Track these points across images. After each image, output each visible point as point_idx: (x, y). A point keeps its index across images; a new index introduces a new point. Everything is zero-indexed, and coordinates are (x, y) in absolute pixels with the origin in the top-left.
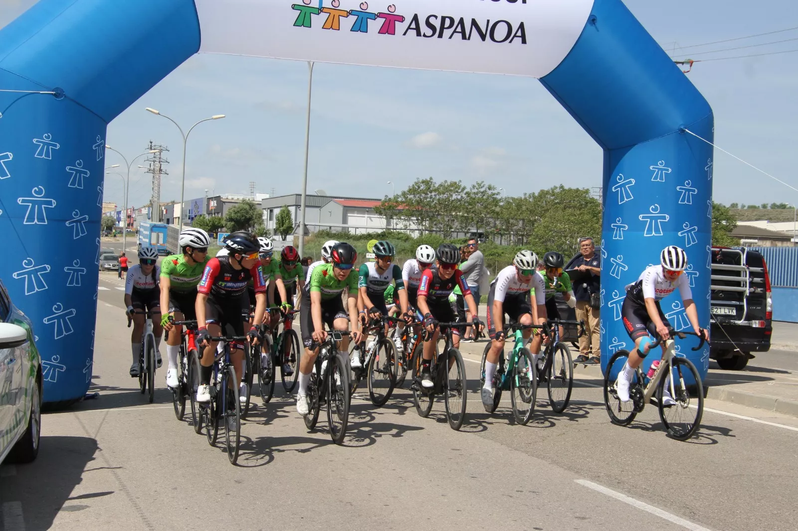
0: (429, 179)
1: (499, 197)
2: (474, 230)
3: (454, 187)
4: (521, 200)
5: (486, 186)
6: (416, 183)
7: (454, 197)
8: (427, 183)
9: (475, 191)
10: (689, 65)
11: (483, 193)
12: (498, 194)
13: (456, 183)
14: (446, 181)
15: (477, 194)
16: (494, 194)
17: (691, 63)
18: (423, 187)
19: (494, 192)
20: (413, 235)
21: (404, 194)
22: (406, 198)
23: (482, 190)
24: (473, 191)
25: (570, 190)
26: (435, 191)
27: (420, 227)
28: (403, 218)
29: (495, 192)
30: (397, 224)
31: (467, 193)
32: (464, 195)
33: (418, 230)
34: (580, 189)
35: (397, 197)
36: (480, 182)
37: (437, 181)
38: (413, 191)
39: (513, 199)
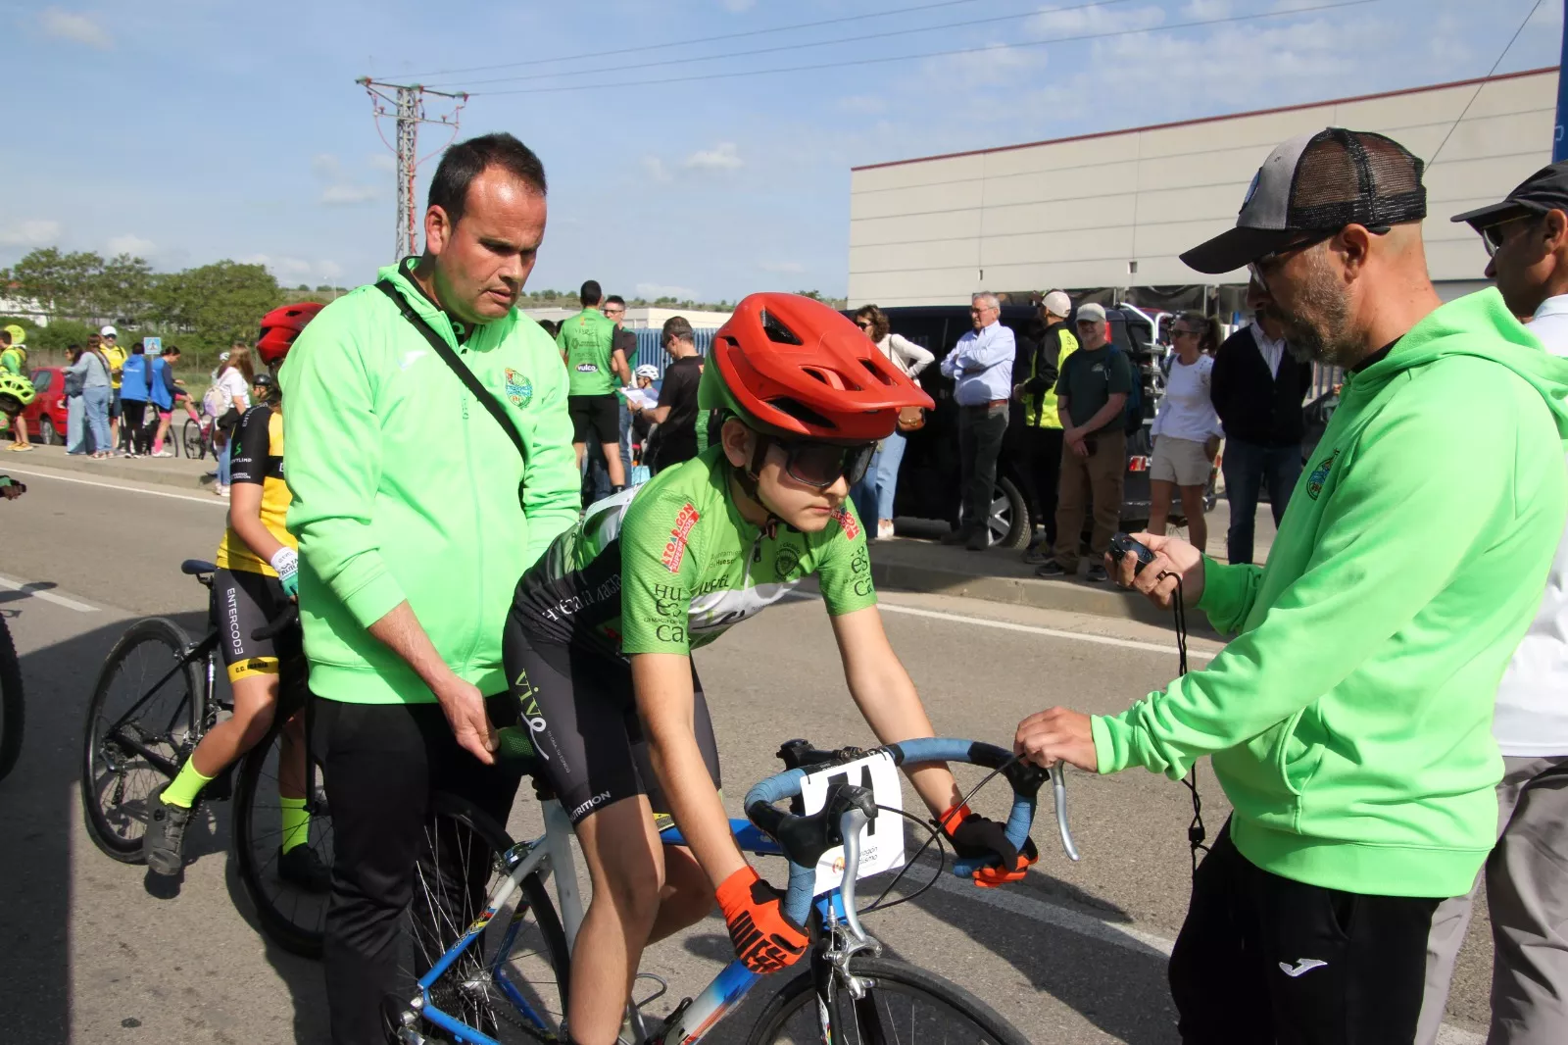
0: (51, 249)
1: (151, 273)
2: (121, 314)
3: (92, 259)
4: (178, 276)
5: (132, 258)
6: (33, 255)
7: (92, 272)
8: (50, 254)
9: (118, 265)
10: (462, 100)
11: (130, 269)
12: (150, 269)
13: (91, 255)
14: (76, 253)
15: (123, 268)
16: (144, 269)
17: (465, 96)
18: (44, 259)
19: (143, 266)
20: (38, 322)
21: (18, 268)
22: (22, 275)
23: (127, 263)
24: (115, 266)
25: (241, 266)
26: (63, 265)
27: (47, 311)
28: (19, 297)
29: (146, 266)
30: (13, 307)
31: (106, 268)
32: (103, 270)
33: (46, 314)
34: (255, 264)
35: (7, 271)
36: (124, 254)
37: (64, 252)
38: (29, 263)
39: (169, 276)
